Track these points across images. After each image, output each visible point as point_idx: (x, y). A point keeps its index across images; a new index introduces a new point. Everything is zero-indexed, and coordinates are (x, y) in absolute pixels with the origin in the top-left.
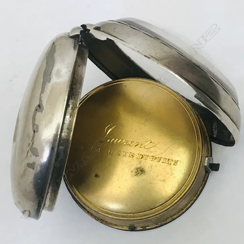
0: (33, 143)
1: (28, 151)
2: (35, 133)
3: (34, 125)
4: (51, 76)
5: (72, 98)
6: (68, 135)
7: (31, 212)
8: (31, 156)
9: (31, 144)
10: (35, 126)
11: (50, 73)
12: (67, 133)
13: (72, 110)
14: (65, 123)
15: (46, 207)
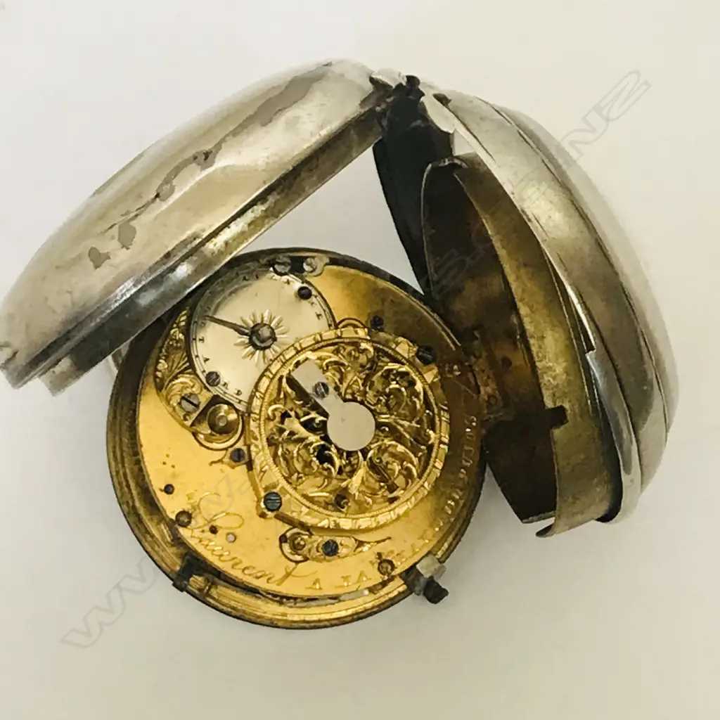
0: (136, 216)
1: (115, 224)
2: (158, 199)
3: (167, 183)
4: (275, 117)
5: (282, 191)
6: (216, 255)
7: (17, 355)
8: (113, 238)
9: (132, 215)
10: (168, 186)
11: (280, 110)
12: (219, 250)
13: (263, 214)
14: (229, 227)
15: (54, 372)
